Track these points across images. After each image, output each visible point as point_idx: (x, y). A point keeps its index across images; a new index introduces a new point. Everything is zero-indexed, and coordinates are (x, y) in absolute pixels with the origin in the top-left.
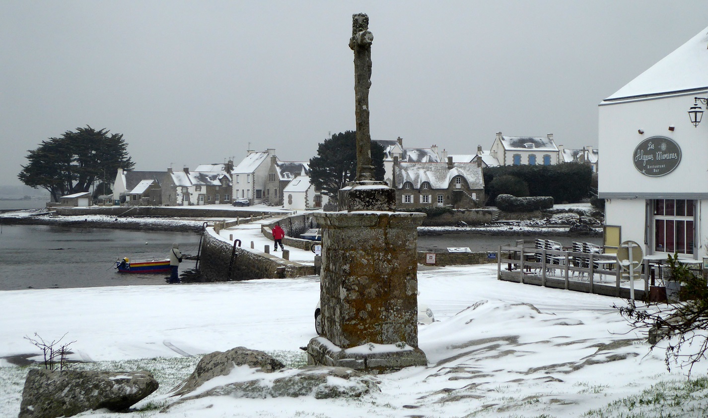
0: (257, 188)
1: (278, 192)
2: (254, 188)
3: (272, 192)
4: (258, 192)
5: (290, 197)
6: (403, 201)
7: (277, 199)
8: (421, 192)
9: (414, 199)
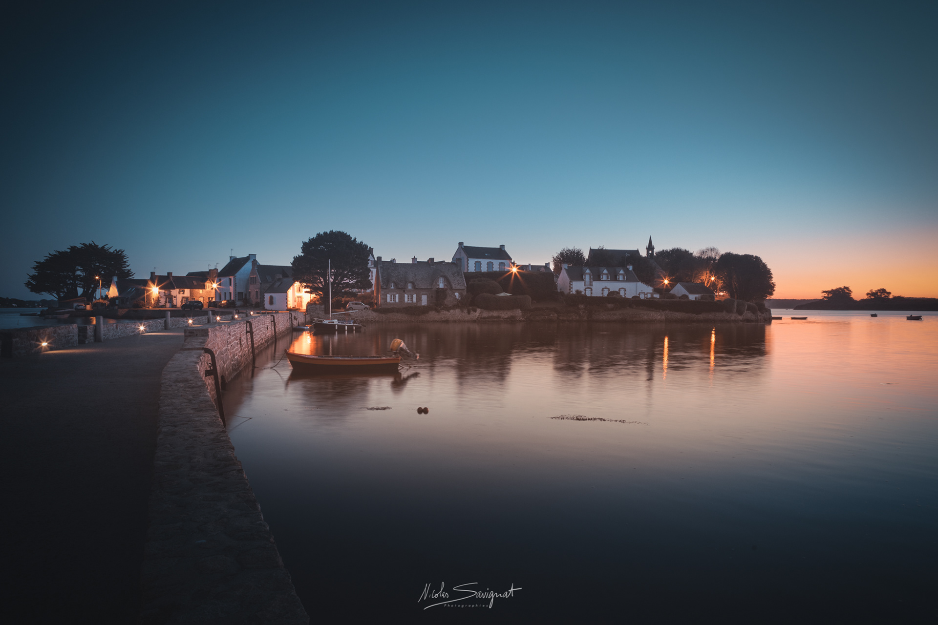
0: (239, 290)
1: (259, 294)
2: (235, 290)
3: (253, 294)
4: (240, 294)
5: (271, 298)
6: (388, 300)
7: (259, 300)
8: (406, 291)
9: (399, 298)
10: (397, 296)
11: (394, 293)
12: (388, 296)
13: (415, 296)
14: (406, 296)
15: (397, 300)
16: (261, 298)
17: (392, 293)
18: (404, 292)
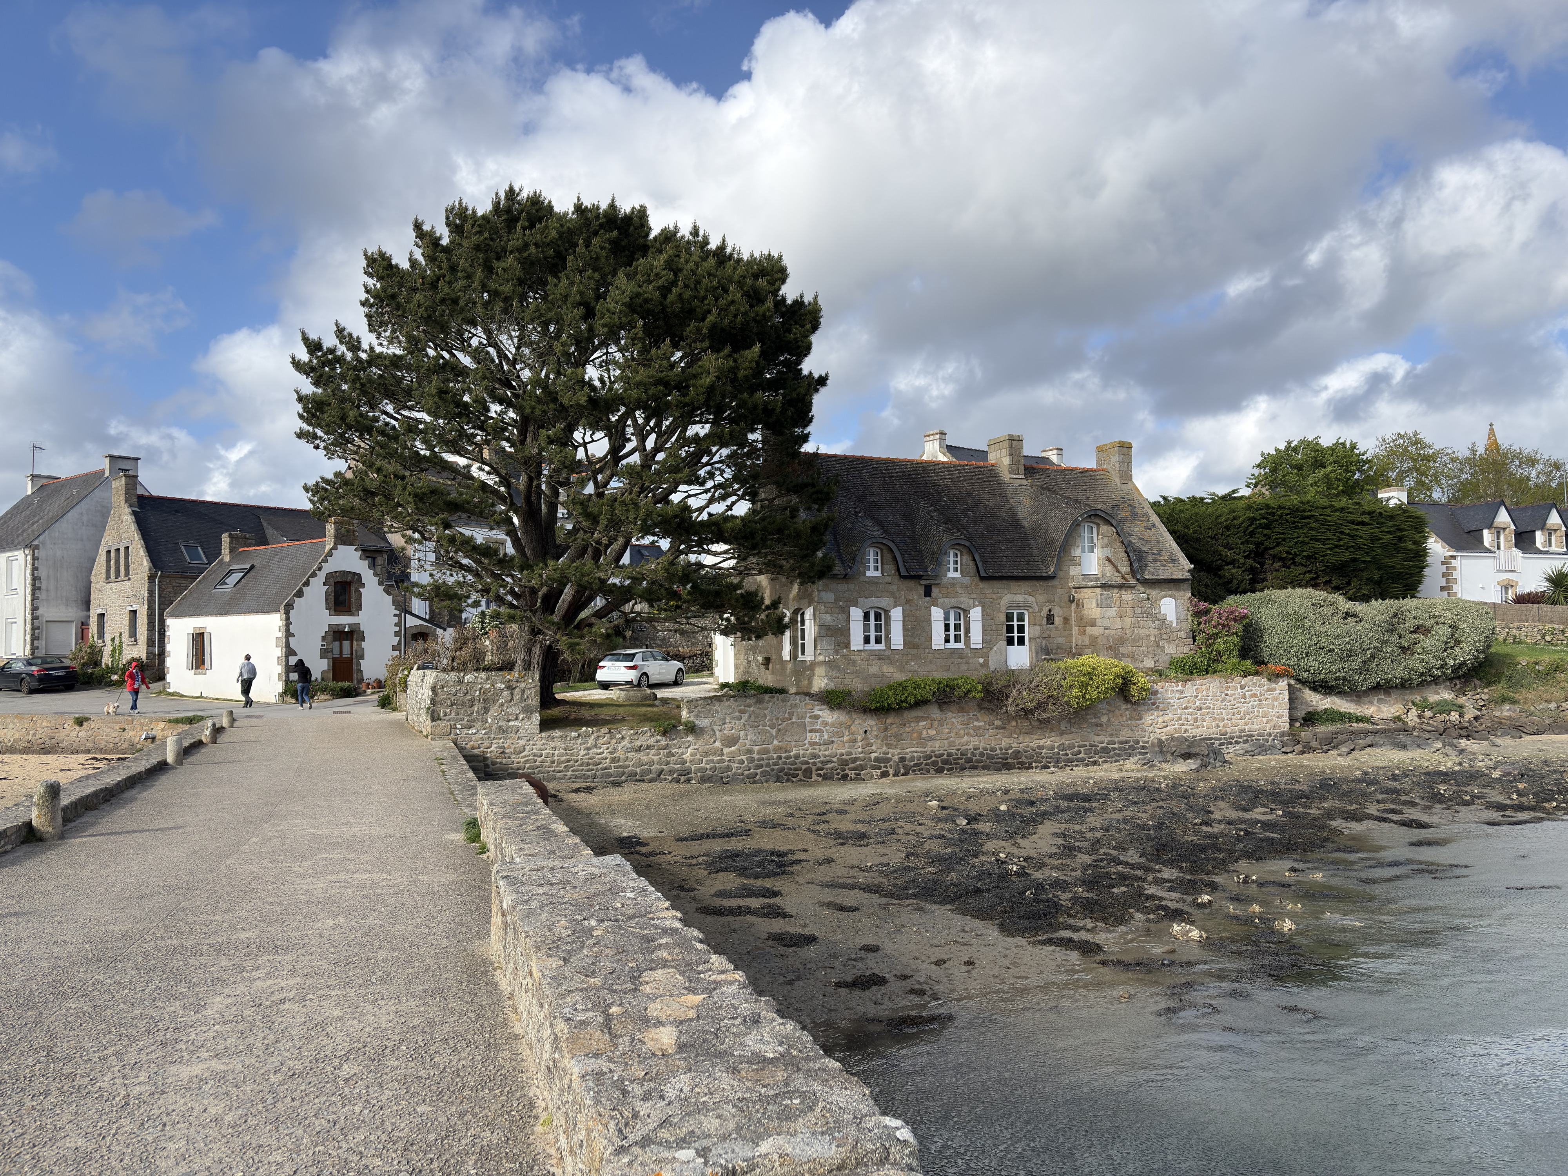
0: (52, 610)
1: (143, 622)
2: (34, 608)
5: (199, 640)
6: (856, 640)
7: (140, 651)
8: (935, 591)
9: (905, 630)
10: (897, 614)
11: (884, 602)
12: (856, 614)
13: (976, 614)
14: (937, 614)
15: (897, 639)
16: (150, 643)
17: (873, 601)
18: (928, 593)
